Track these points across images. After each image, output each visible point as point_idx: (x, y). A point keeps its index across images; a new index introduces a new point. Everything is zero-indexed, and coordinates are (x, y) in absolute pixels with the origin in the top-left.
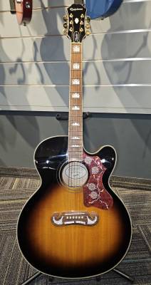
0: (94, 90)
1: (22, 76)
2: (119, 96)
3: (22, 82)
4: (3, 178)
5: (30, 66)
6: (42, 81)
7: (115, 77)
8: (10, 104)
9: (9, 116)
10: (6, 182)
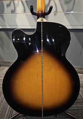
0: (53, 15)
1: (13, 8)
2: (68, 20)
3: (13, 12)
4: (2, 67)
5: (18, 2)
6: (25, 11)
7: (66, 7)
8: (6, 24)
9: (6, 32)
10: (4, 69)
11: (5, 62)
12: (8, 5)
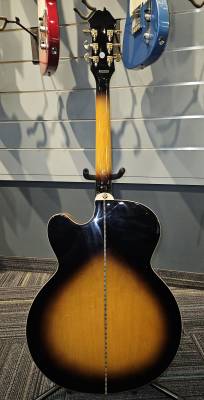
0: (132, 154)
1: (42, 138)
2: (164, 163)
3: (42, 145)
4: (10, 273)
5: (54, 125)
6: (68, 144)
7: (159, 138)
8: (25, 172)
9: (23, 188)
10: (13, 277)
11: (17, 260)
12: (31, 131)
